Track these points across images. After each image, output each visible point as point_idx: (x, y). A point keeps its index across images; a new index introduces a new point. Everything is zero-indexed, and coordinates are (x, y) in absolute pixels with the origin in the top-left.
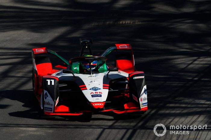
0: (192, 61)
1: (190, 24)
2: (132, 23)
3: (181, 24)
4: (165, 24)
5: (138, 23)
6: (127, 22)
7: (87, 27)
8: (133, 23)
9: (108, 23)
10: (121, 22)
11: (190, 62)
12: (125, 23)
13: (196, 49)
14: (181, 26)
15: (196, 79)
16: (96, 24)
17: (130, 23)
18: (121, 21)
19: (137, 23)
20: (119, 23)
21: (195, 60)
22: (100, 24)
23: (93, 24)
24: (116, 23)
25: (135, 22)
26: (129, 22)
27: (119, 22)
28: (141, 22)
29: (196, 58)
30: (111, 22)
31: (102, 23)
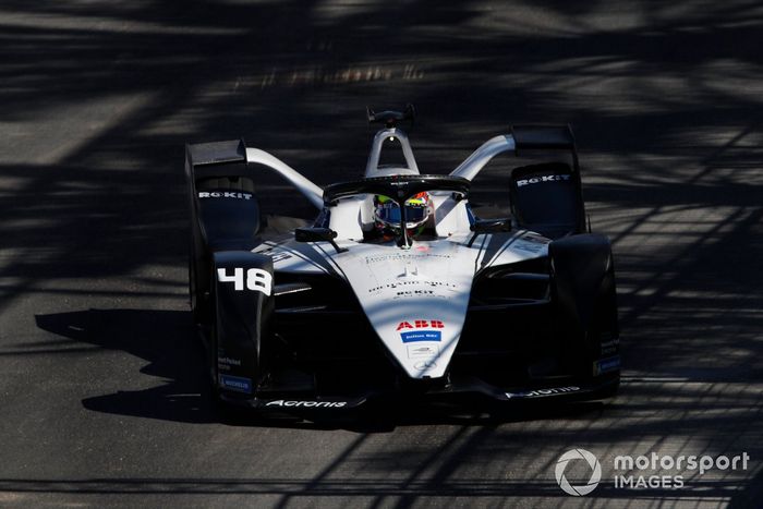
0: (627, 222)
1: (621, 79)
2: (388, 75)
3: (583, 79)
4: (519, 80)
5: (414, 77)
6: (370, 74)
7: (213, 93)
8: (392, 77)
9: (295, 77)
10: (346, 75)
11: (622, 228)
12: (361, 77)
13: (645, 177)
14: (584, 84)
15: (646, 292)
16: (249, 82)
17: (380, 79)
18: (346, 68)
19: (408, 77)
20: (340, 78)
21: (641, 220)
22: (264, 83)
23: (237, 84)
24: (326, 78)
25: (400, 75)
26: (377, 73)
27: (337, 76)
28: (426, 71)
29: (643, 211)
30: (309, 76)
31: (273, 76)
